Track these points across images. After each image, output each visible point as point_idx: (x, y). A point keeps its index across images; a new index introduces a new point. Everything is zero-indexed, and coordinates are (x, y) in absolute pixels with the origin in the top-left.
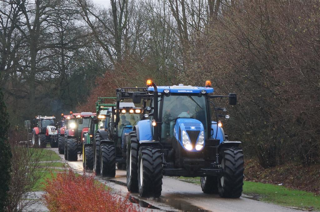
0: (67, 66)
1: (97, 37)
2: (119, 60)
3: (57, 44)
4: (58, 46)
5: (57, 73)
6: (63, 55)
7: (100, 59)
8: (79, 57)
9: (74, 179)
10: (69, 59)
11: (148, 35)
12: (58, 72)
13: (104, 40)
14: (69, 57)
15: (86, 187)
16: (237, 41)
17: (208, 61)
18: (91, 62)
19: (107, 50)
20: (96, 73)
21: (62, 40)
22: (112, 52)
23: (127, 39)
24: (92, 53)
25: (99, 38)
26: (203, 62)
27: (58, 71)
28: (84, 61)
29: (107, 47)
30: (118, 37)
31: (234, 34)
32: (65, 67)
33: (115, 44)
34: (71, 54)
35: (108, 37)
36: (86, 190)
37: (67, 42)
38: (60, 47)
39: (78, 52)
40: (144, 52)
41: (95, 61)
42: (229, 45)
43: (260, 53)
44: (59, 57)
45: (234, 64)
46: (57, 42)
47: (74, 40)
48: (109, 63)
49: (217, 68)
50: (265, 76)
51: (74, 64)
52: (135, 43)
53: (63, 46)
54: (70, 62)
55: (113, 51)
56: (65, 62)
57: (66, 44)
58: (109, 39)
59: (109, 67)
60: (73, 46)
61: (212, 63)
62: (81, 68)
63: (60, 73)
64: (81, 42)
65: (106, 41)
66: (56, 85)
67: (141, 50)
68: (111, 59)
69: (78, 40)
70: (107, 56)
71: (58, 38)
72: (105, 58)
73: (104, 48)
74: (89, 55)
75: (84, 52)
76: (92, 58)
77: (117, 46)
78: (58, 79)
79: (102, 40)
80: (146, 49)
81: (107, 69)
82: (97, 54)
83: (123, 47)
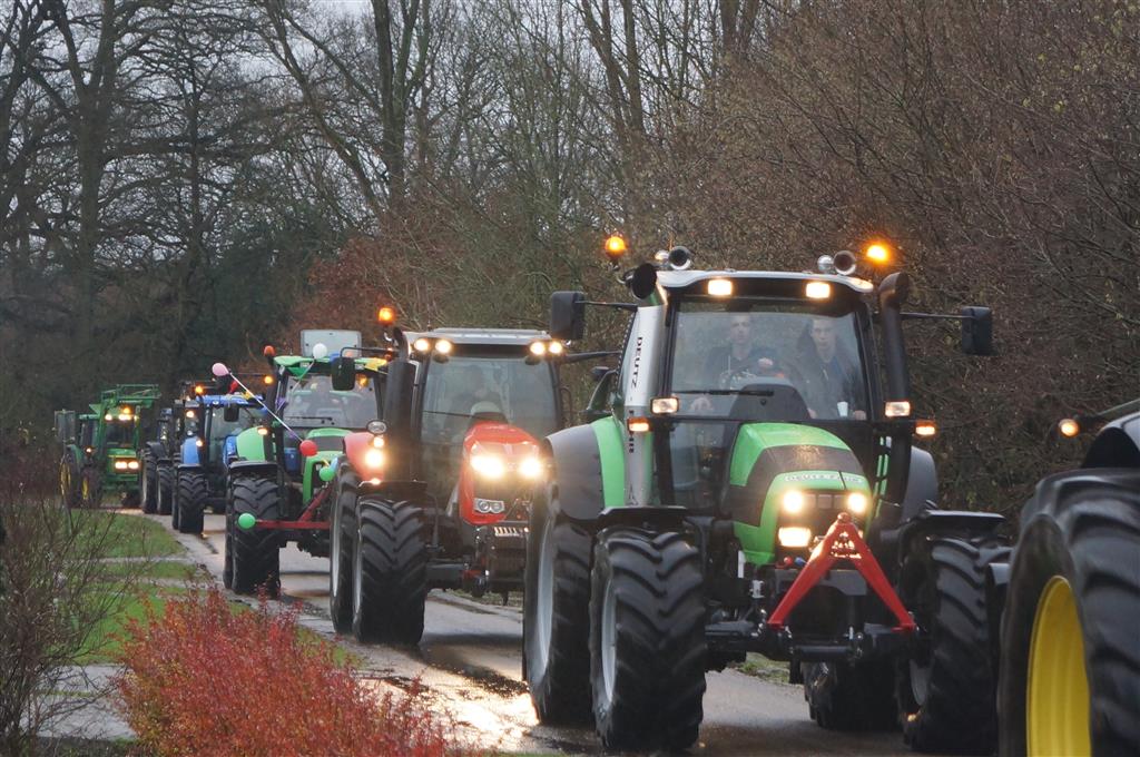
0: (209, 218)
1: (318, 116)
2: (396, 200)
3: (176, 139)
4: (180, 145)
5: (177, 244)
6: (196, 179)
7: (328, 194)
8: (252, 188)
9: (225, 621)
10: (217, 195)
11: (501, 113)
12: (177, 240)
13: (345, 127)
14: (218, 186)
15: (269, 651)
16: (819, 138)
17: (711, 208)
18: (294, 203)
19: (354, 163)
20: (314, 245)
21: (194, 125)
22: (370, 170)
23: (425, 126)
24: (298, 173)
25: (327, 121)
26: (695, 210)
27: (176, 234)
28: (271, 203)
29: (355, 153)
30: (393, 118)
31: (805, 113)
32: (202, 224)
33: (383, 143)
34: (223, 175)
35: (360, 117)
36: (266, 662)
37: (211, 133)
38: (188, 150)
39: (249, 170)
40: (485, 174)
41: (312, 201)
42: (787, 154)
43: (897, 185)
44: (181, 185)
45: (806, 222)
46: (177, 132)
47: (237, 125)
48: (360, 211)
49: (743, 234)
50: (916, 265)
51: (235, 211)
52: (455, 138)
53: (196, 146)
54: (221, 204)
55: (375, 168)
56: (205, 204)
57: (207, 139)
58: (363, 126)
59: (360, 224)
60: (233, 147)
61: (728, 218)
62: (261, 228)
63: (184, 242)
64: (261, 132)
65: (353, 133)
66: (170, 285)
67: (474, 166)
68: (369, 196)
69: (250, 125)
70: (354, 186)
71: (179, 117)
72: (345, 191)
73: (342, 155)
74: (289, 180)
75: (271, 169)
76: (300, 191)
77: (390, 150)
78: (176, 263)
79: (338, 128)
80: (493, 162)
81: (355, 230)
82: (318, 176)
83: (412, 152)
